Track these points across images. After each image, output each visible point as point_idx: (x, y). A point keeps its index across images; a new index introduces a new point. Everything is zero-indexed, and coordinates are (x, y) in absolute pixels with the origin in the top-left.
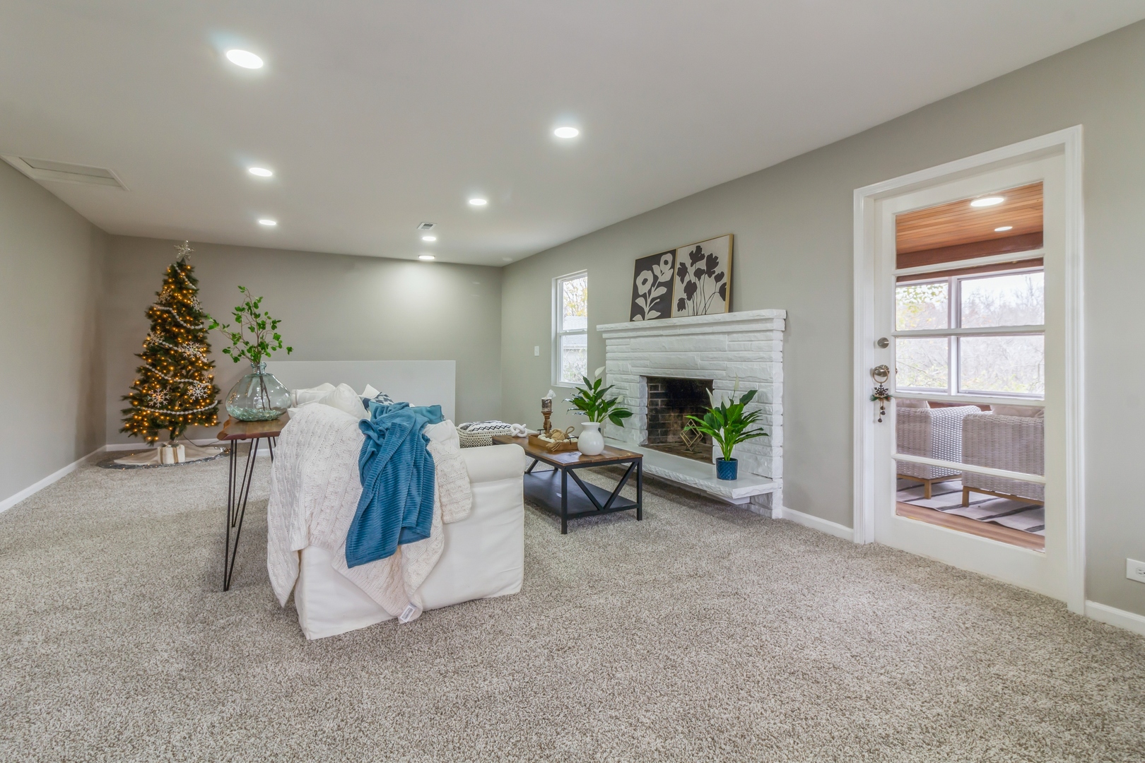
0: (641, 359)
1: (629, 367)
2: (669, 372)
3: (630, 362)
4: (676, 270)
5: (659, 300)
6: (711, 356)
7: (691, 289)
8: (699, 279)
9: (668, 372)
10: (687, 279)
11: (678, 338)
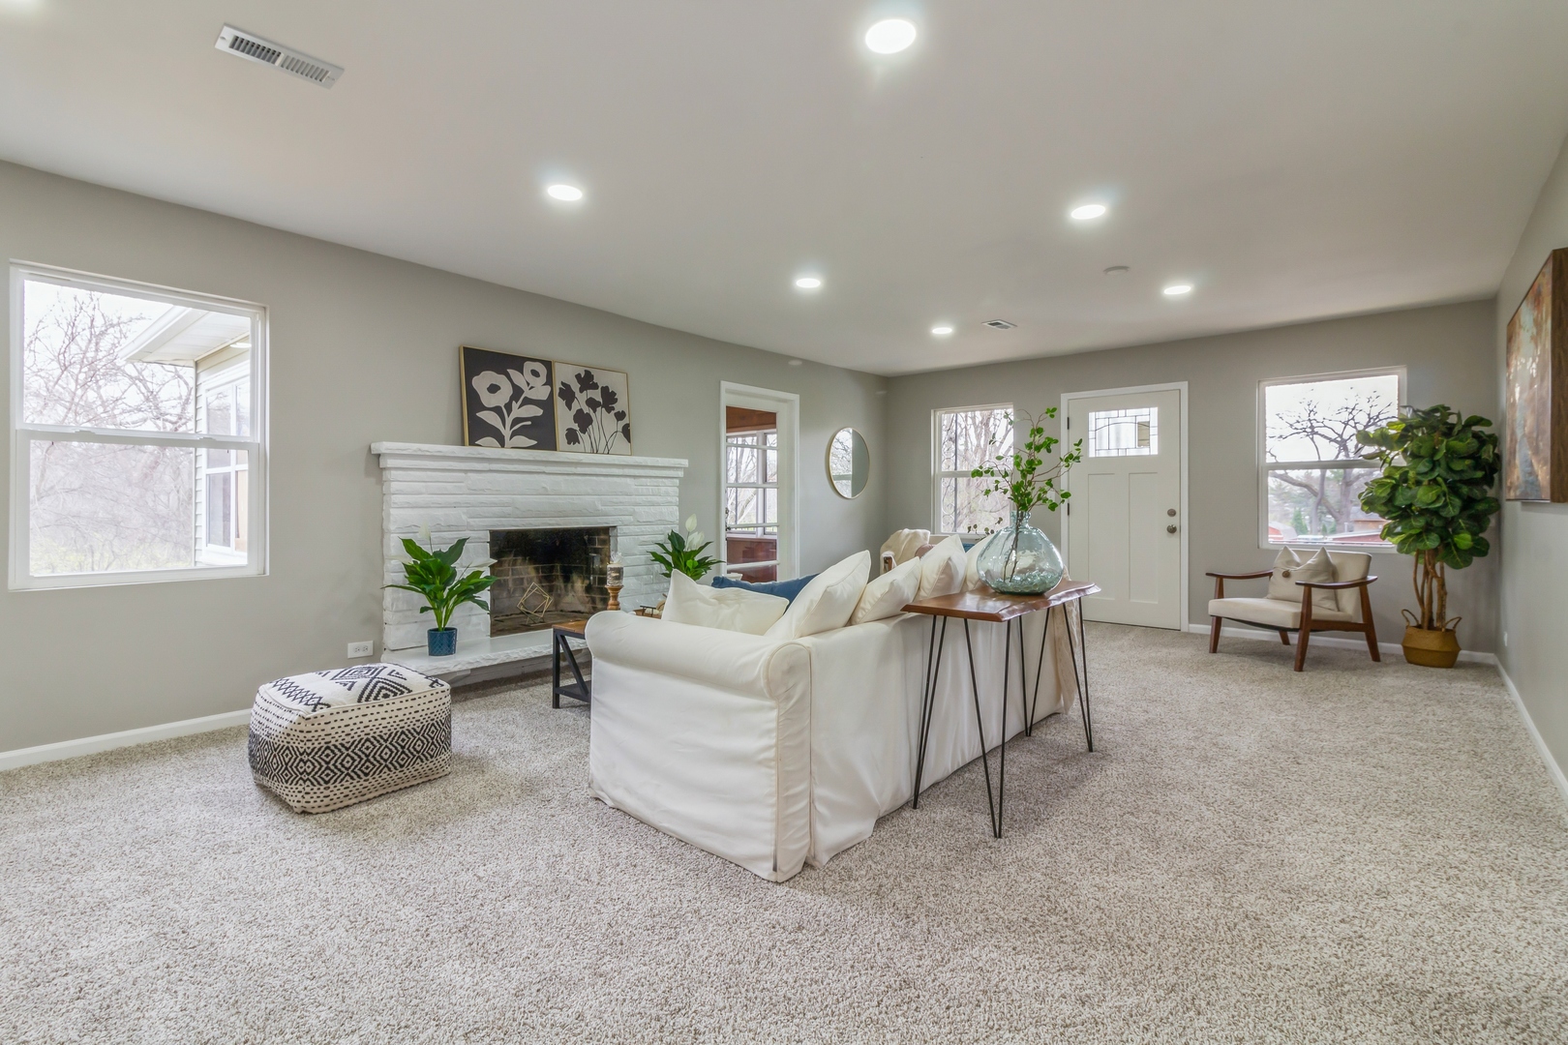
0: (495, 504)
1: (464, 517)
2: (554, 522)
3: (465, 510)
4: (557, 391)
5: (529, 423)
6: (615, 500)
7: (583, 421)
8: (595, 411)
9: (551, 522)
10: (576, 406)
11: (567, 477)
